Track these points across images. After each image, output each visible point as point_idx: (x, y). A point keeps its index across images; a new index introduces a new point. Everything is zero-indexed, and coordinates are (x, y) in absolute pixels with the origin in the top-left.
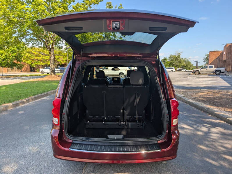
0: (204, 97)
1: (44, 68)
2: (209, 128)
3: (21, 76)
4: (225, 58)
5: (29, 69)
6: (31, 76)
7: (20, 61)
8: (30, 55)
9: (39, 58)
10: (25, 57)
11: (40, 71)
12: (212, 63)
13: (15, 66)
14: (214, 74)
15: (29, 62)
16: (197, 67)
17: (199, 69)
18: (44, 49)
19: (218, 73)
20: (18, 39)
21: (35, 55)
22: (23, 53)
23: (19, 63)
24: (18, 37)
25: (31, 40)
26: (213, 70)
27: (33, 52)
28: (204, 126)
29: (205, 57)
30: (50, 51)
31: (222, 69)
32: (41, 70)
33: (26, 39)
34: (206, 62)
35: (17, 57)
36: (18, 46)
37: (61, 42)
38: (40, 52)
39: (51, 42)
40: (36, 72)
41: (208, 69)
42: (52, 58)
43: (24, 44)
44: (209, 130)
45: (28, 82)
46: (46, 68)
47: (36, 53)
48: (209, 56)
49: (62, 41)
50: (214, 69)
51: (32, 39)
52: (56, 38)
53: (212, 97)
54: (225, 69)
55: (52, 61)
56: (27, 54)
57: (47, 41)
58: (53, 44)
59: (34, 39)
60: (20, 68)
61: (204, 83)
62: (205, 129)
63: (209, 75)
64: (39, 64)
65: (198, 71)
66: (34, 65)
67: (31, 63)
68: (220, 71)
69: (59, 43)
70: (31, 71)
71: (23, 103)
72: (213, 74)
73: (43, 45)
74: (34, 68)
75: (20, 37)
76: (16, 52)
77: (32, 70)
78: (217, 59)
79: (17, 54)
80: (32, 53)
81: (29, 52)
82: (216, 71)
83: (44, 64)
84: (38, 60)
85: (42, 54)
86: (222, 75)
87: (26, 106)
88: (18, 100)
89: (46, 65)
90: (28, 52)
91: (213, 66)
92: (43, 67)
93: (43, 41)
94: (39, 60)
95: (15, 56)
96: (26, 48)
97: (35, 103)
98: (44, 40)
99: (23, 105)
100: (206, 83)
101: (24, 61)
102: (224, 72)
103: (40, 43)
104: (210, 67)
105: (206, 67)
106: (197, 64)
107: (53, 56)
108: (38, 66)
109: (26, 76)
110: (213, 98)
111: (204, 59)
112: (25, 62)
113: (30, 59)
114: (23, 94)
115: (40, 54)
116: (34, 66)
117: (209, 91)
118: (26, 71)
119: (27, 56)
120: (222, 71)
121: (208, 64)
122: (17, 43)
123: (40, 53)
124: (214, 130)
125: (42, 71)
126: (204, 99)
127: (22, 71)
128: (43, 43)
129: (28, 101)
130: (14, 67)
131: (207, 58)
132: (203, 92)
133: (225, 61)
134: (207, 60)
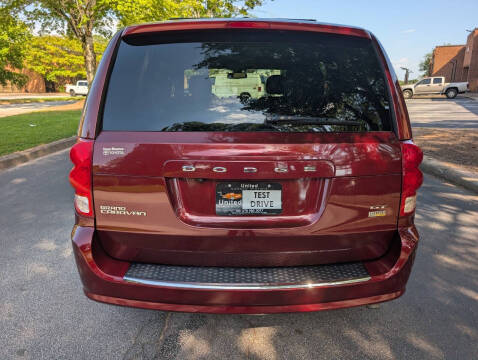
0: (433, 145)
1: (75, 84)
2: (455, 215)
3: (25, 101)
4: (467, 61)
5: (42, 87)
6: (47, 101)
7: (20, 67)
8: (41, 53)
9: (61, 61)
10: (30, 58)
11: (68, 90)
12: (440, 73)
13: (10, 78)
14: (444, 96)
15: (39, 69)
16: (406, 82)
17: (412, 86)
18: (71, 38)
19: (452, 94)
20: (7, 13)
21: (52, 54)
22: (25, 48)
23: (17, 71)
24: (7, 7)
25: (38, 14)
26: (441, 88)
27: (48, 47)
28: (441, 209)
29: (424, 60)
30: (84, 41)
31: (461, 85)
32: (69, 87)
33: (26, 13)
34: (424, 72)
35: (12, 57)
36: (11, 30)
37: (109, 22)
38: (62, 47)
39: (85, 19)
40: (58, 92)
41: (432, 84)
42: (89, 59)
43: (24, 26)
44: (455, 219)
45: (39, 113)
46: (81, 84)
47: (53, 49)
48: (434, 56)
49: (110, 19)
50: (444, 85)
51: (40, 13)
52: (96, 11)
53: (450, 143)
54: (468, 86)
55: (90, 66)
56: (34, 51)
57: (75, 17)
58: (88, 23)
59: (45, 14)
60: (21, 83)
61: (425, 116)
62: (445, 217)
63: (433, 99)
64: (63, 73)
65: (411, 90)
66: (51, 77)
67: (44, 72)
68: (456, 88)
69: (103, 24)
70: (48, 90)
71: (24, 159)
72: (440, 96)
73: (66, 27)
74: (53, 83)
75: (11, 7)
76: (7, 46)
77: (50, 87)
78: (451, 62)
79: (10, 50)
80: (45, 49)
81: (38, 46)
82: (449, 89)
83: (74, 75)
84: (61, 66)
85: (69, 53)
86: (461, 98)
87: (32, 165)
88: (12, 151)
89: (80, 77)
90: (34, 47)
91: (443, 79)
92: (73, 81)
93: (67, 18)
94: (63, 65)
95: (7, 56)
96: (30, 37)
97: (51, 158)
98: (67, 15)
99: (25, 164)
100: (431, 115)
101: (29, 67)
102: (464, 92)
103: (60, 22)
104: (436, 81)
105: (427, 82)
106: (407, 76)
107: (90, 53)
108: (63, 80)
109: (36, 101)
110: (453, 146)
111: (421, 65)
112: (31, 70)
113: (43, 63)
114: (23, 139)
115: (64, 52)
116: (54, 79)
117: (443, 132)
118: (37, 90)
119: (35, 56)
120: (460, 89)
121: (430, 74)
122: (8, 23)
123: (62, 49)
124: (465, 218)
125: (72, 90)
126: (433, 149)
127: (26, 91)
128: (66, 23)
129: (35, 154)
130: (8, 82)
131: (427, 63)
132: (429, 134)
133: (467, 68)
134: (428, 66)
